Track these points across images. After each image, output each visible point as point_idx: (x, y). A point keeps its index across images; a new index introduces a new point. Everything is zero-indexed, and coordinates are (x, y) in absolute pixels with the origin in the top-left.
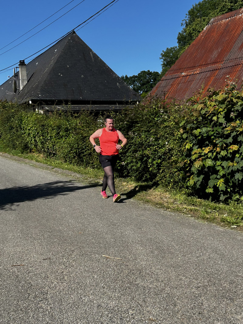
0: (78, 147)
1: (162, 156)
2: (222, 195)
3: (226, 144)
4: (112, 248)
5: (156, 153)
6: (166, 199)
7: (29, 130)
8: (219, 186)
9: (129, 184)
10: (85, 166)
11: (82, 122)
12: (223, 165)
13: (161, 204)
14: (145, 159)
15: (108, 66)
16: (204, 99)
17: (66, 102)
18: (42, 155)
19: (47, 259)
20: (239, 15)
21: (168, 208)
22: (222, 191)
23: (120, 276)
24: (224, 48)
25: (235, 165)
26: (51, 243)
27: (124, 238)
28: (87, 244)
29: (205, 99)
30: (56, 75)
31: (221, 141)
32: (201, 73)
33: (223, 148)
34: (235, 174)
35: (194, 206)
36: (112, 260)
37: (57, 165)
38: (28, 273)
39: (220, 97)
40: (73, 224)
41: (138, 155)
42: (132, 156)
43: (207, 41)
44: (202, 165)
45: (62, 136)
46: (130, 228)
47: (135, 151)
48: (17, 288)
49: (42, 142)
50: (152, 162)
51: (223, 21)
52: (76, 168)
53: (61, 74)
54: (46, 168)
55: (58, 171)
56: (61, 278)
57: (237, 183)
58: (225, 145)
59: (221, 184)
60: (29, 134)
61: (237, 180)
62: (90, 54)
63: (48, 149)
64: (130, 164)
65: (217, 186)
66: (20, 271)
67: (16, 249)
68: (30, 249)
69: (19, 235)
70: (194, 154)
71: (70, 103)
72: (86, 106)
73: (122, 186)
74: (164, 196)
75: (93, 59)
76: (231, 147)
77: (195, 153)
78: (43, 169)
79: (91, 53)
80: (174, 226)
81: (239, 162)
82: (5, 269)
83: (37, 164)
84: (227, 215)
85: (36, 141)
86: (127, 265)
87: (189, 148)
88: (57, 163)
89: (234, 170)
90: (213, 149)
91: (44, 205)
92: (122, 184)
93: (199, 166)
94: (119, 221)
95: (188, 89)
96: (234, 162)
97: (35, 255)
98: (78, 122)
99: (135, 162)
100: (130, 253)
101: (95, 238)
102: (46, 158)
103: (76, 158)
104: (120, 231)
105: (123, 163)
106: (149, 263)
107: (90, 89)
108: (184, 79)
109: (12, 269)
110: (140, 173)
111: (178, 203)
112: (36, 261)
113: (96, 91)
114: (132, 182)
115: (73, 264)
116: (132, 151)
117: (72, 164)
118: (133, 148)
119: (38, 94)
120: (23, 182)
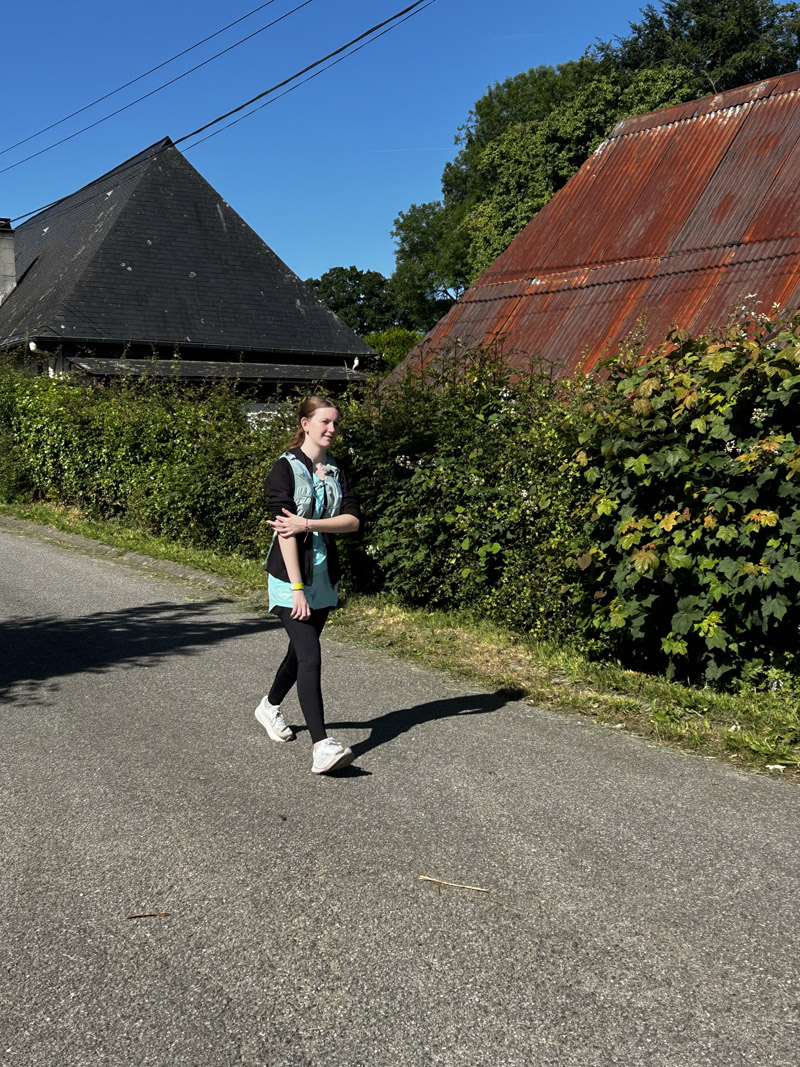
0: (205, 490)
1: (508, 533)
2: (712, 663)
3: (734, 505)
4: (434, 845)
5: (487, 523)
6: (521, 665)
7: (38, 431)
8: (707, 634)
9: (385, 613)
10: (221, 549)
11: (212, 414)
12: (721, 569)
14: (441, 537)
15: (268, 248)
16: (652, 363)
18: (76, 511)
20: (708, 116)
21: (540, 698)
22: (716, 650)
24: (664, 212)
25: (764, 572)
26: (225, 823)
27: (455, 806)
28: (348, 831)
29: (658, 362)
30: (114, 266)
31: (720, 497)
32: (593, 285)
33: (727, 518)
34: (763, 601)
35: (620, 694)
36: (457, 893)
37: (130, 543)
38: (199, 947)
39: (715, 360)
41: (422, 523)
42: (397, 530)
43: (607, 187)
44: (657, 565)
45: (148, 455)
46: (456, 768)
47: (412, 513)
48: (183, 1013)
49: (82, 471)
50: (472, 548)
51: (655, 132)
52: (196, 555)
53: (127, 266)
54: (98, 551)
55: (140, 564)
57: (765, 629)
58: (731, 510)
59: (711, 629)
60: (38, 445)
61: (766, 619)
62: (216, 208)
63: (99, 492)
64: (391, 551)
65: (701, 634)
66: (165, 938)
67: (116, 850)
68: (163, 847)
69: (105, 793)
70: (627, 533)
71: (177, 353)
73: (364, 619)
74: (511, 658)
75: (224, 225)
76: (753, 514)
77: (631, 531)
78: (88, 552)
79: (218, 206)
80: (591, 764)
81: (777, 562)
82: (107, 930)
83: (65, 536)
84: (739, 727)
85: (60, 466)
86: (518, 916)
87: (608, 512)
88: (129, 538)
89: (761, 586)
90: (692, 519)
91: (144, 683)
92: (362, 611)
93: (646, 568)
95: (555, 328)
96: (763, 561)
97: (191, 874)
98: (201, 413)
99: (407, 547)
100: (504, 864)
101: (360, 806)
102: (93, 521)
103: (192, 525)
104: (433, 783)
105: (371, 549)
106: (586, 907)
107: (214, 314)
108: (538, 298)
109: (132, 930)
110: (425, 580)
111: (567, 681)
112: (204, 898)
113: (232, 320)
114: (395, 609)
115: (335, 909)
116: (396, 512)
117: (179, 541)
118: (402, 503)
119: (58, 324)
120: (45, 599)
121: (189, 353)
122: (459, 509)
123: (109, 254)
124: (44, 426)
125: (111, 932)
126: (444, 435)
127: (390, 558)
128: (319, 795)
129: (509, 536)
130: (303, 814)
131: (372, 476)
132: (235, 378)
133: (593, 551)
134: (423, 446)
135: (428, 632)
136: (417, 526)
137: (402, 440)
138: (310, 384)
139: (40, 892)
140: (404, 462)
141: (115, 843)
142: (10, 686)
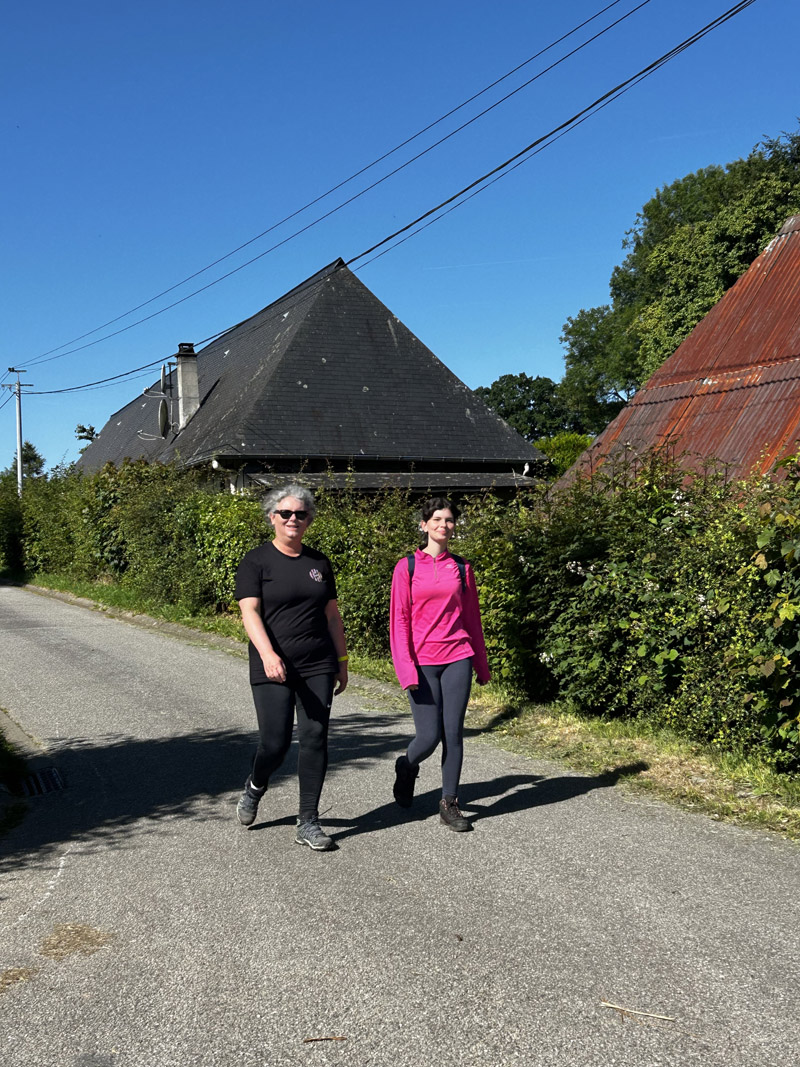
0: (378, 600)
1: (686, 639)
4: (616, 970)
5: (663, 629)
6: (704, 778)
7: (220, 546)
9: (560, 722)
13: (697, 799)
14: (616, 645)
15: (438, 360)
21: (725, 812)
26: (400, 943)
27: (638, 928)
28: (526, 953)
30: (290, 385)
32: (768, 383)
36: (641, 1021)
41: (596, 630)
42: (570, 636)
43: (778, 285)
46: (638, 888)
47: (585, 620)
50: (649, 655)
53: (303, 384)
60: (220, 559)
62: (387, 325)
64: (565, 659)
67: (292, 969)
68: (339, 967)
69: (283, 910)
71: (351, 466)
72: (378, 476)
73: (539, 729)
74: (693, 770)
75: (395, 339)
79: (389, 322)
82: (284, 1054)
87: (791, 617)
92: (537, 721)
97: (367, 996)
98: (374, 524)
99: (581, 655)
100: (691, 992)
101: (538, 926)
103: (367, 634)
104: (613, 902)
105: (544, 657)
106: (779, 1039)
107: (387, 427)
108: (710, 398)
109: (308, 1054)
110: (601, 688)
111: (754, 794)
112: (381, 1021)
113: (404, 431)
114: (570, 718)
115: (514, 1037)
116: (568, 619)
117: (355, 651)
118: (574, 609)
119: (239, 442)
120: (226, 711)
121: (362, 465)
122: (634, 615)
123: (285, 373)
124: (226, 541)
125: (287, 1056)
126: (616, 540)
127: (564, 665)
128: (496, 914)
129: (687, 642)
130: (479, 934)
131: (542, 583)
132: (406, 489)
133: (777, 657)
134: (594, 552)
135: (605, 742)
136: (591, 633)
137: (573, 546)
138: (479, 492)
139: (218, 1013)
140: (575, 568)
141: (292, 963)
142: (192, 800)
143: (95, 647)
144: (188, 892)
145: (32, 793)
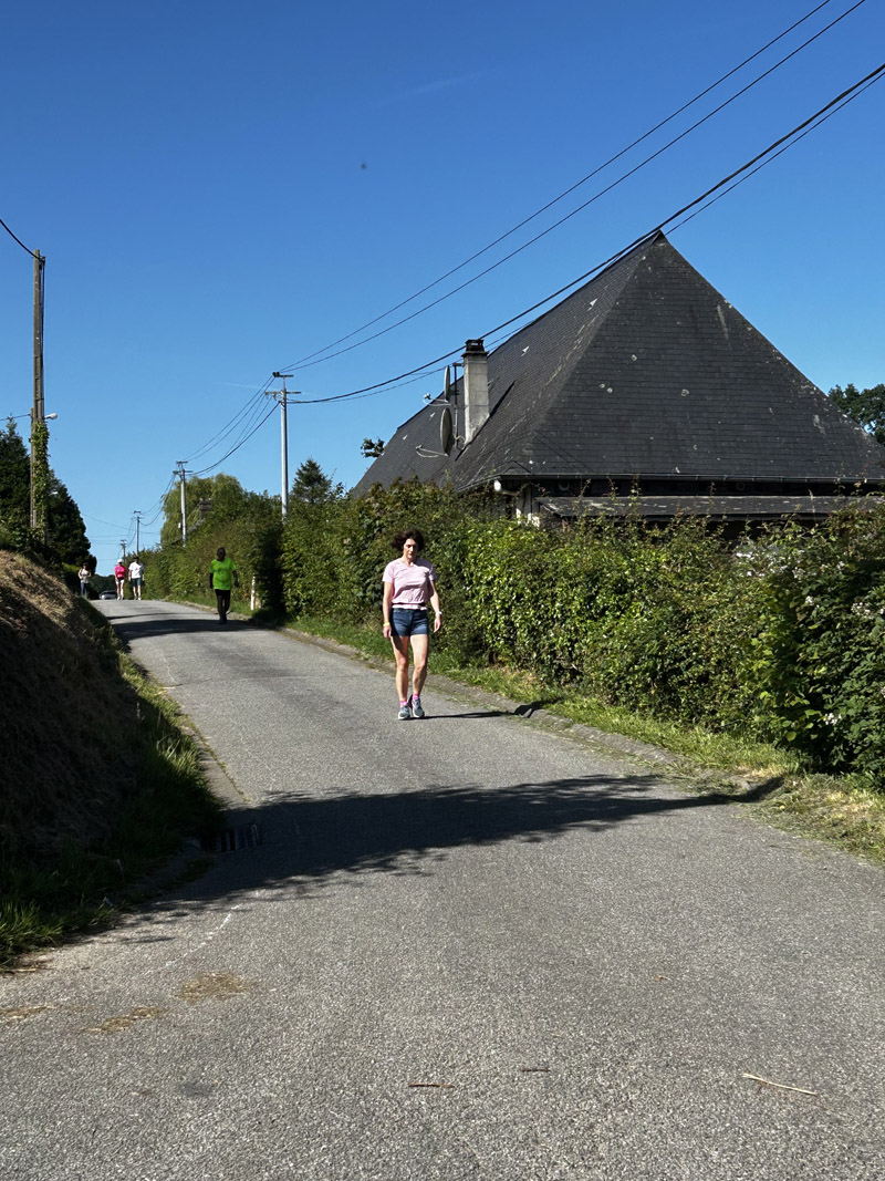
0: (662, 648)
4: (779, 1047)
7: (489, 583)
9: (851, 799)
10: (684, 721)
15: (779, 354)
17: (623, 486)
18: (530, 676)
19: (535, 1070)
23: (811, 1161)
26: (553, 1008)
27: (828, 1010)
28: (687, 1025)
30: (591, 388)
36: (780, 1094)
37: (582, 713)
38: (468, 1118)
40: (636, 941)
45: (605, 609)
46: (853, 972)
47: (880, 675)
48: (424, 1172)
49: (534, 628)
52: (652, 727)
53: (607, 387)
54: (544, 722)
55: (587, 737)
56: (586, 1147)
60: (489, 599)
62: (716, 311)
63: (554, 654)
66: (439, 1106)
67: (427, 1023)
68: (477, 1025)
69: (441, 971)
71: (636, 489)
72: (697, 500)
73: (824, 805)
75: (726, 329)
79: (719, 308)
82: (385, 1096)
83: (514, 706)
85: (512, 623)
86: (839, 1121)
88: (582, 708)
91: (532, 864)
92: (824, 796)
94: (812, 942)
97: (493, 1052)
98: (663, 559)
100: (853, 1071)
101: (715, 1002)
102: (548, 688)
103: (653, 692)
104: (815, 985)
105: (831, 719)
107: (710, 438)
109: (409, 1097)
112: (497, 1075)
113: (732, 444)
114: (865, 794)
115: (632, 1097)
116: (864, 673)
117: (637, 711)
119: (525, 458)
120: (463, 773)
123: (585, 375)
124: (495, 577)
125: (387, 1097)
127: (855, 728)
128: (674, 988)
131: (834, 629)
132: (704, 515)
138: (779, 520)
139: (334, 1056)
141: (429, 1018)
143: (341, 699)
144: (348, 950)
145: (224, 850)
